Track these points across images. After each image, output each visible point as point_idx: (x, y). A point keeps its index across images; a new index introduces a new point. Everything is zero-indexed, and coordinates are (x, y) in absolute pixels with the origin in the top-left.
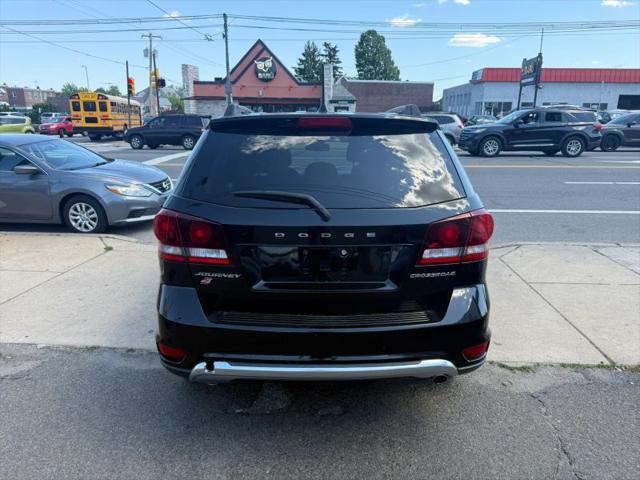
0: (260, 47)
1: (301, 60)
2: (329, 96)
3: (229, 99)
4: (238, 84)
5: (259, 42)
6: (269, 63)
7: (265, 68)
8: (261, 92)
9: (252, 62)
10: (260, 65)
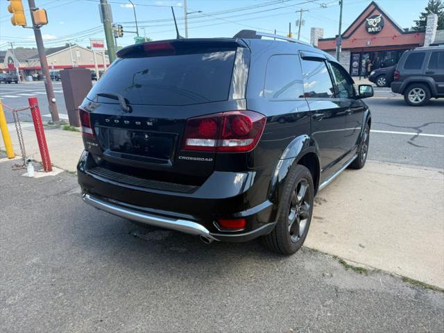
0: (373, 7)
1: (423, 14)
2: (430, 41)
3: (339, 50)
4: (351, 38)
5: (373, 3)
6: (378, 20)
7: (375, 23)
8: (369, 43)
9: (365, 19)
10: (371, 22)
